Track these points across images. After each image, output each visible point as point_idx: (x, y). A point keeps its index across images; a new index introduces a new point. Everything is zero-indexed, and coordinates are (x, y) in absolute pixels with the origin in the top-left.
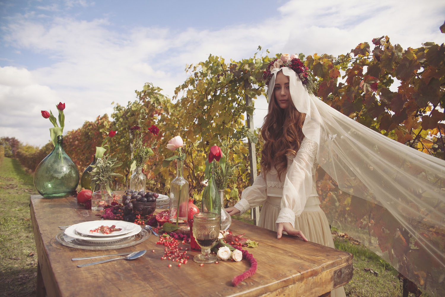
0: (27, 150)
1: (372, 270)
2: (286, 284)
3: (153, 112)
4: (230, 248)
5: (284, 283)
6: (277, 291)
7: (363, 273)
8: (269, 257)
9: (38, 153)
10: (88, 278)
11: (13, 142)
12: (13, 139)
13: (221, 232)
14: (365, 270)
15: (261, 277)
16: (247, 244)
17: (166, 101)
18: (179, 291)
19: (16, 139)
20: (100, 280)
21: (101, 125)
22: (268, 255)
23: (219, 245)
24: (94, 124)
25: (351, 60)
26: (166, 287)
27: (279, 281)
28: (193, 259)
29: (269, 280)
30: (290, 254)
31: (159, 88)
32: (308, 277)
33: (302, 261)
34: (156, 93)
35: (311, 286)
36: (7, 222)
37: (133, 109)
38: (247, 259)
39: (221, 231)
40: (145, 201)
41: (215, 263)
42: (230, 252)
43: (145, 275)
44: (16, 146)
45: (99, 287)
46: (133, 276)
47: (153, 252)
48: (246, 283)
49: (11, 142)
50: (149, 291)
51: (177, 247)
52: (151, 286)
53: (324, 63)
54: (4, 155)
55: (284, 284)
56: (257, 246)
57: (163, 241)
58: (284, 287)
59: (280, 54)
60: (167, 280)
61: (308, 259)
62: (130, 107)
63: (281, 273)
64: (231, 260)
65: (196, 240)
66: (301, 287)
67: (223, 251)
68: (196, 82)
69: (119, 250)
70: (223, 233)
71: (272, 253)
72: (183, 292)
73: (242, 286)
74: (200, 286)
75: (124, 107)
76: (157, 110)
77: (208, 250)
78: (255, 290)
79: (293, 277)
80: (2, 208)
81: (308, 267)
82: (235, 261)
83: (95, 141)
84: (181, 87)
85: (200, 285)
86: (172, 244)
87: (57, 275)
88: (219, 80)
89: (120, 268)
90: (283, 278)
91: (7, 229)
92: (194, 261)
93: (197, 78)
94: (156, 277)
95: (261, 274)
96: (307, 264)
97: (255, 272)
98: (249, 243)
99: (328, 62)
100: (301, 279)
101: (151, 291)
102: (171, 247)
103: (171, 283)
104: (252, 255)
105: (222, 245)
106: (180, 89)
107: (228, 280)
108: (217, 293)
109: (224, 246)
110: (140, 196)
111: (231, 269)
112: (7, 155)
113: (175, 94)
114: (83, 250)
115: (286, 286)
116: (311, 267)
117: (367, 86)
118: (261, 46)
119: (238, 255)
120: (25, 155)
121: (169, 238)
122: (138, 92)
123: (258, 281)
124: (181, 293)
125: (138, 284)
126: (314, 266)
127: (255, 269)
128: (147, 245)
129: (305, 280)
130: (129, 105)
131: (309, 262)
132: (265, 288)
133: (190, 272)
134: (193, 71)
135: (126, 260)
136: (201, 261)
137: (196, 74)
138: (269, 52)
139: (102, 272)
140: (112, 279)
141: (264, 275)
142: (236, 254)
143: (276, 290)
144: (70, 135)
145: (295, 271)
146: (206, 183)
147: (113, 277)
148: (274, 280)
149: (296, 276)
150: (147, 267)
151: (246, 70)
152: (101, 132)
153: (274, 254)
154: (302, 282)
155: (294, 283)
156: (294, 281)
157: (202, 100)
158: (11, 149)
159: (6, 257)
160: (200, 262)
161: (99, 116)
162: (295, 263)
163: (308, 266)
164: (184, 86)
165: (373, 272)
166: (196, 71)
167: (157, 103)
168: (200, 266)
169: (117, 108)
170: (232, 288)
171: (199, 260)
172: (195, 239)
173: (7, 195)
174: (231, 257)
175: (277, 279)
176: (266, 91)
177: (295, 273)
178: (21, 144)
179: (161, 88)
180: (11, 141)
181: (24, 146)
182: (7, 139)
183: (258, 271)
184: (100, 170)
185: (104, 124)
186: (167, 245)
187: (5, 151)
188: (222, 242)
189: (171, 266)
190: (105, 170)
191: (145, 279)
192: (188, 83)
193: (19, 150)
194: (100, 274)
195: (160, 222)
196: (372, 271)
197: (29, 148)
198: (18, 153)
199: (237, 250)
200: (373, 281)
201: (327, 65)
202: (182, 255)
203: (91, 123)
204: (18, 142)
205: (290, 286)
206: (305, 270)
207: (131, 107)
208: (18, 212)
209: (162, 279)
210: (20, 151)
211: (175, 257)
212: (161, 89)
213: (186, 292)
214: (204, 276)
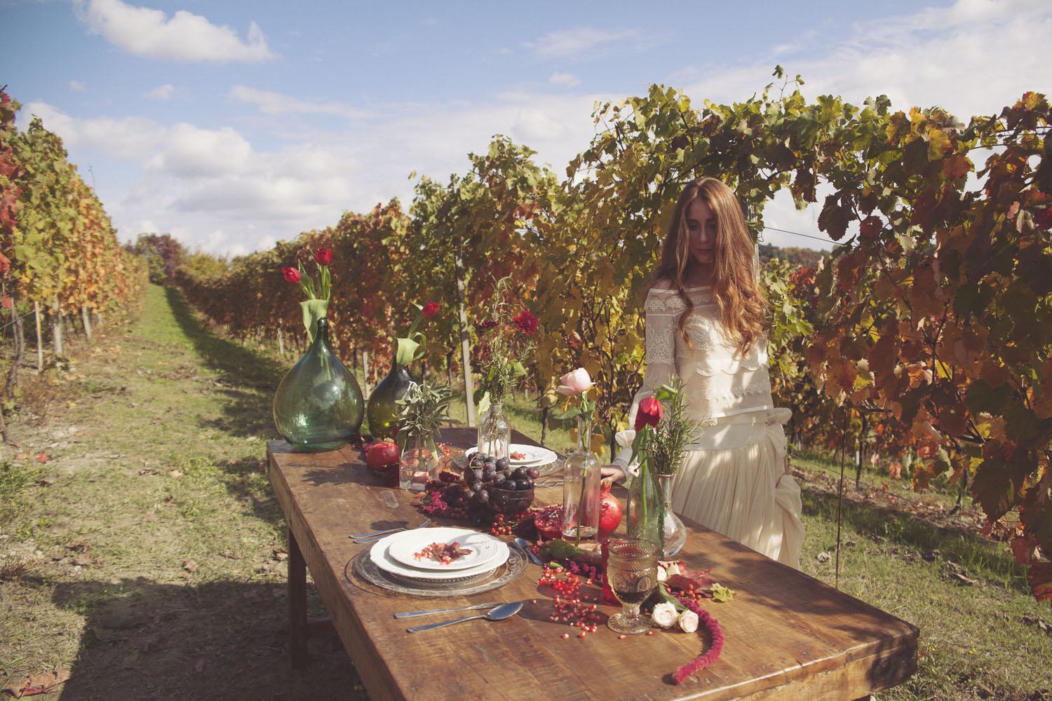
0: (199, 265)
1: (1043, 621)
2: (772, 684)
3: (513, 211)
4: (677, 606)
5: (767, 682)
6: (754, 695)
7: (1017, 627)
8: (751, 625)
9: (229, 279)
10: (430, 655)
11: (166, 247)
12: (166, 238)
13: (663, 566)
14: (1027, 620)
15: (726, 668)
16: (711, 593)
17: (546, 181)
18: (583, 687)
19: (172, 238)
20: (451, 661)
21: (384, 227)
22: (750, 621)
23: (657, 598)
24: (366, 222)
25: (1002, 133)
26: (562, 680)
27: (758, 679)
28: (607, 625)
29: (741, 675)
30: (793, 621)
31: (526, 149)
32: (815, 672)
33: (811, 639)
34: (520, 162)
35: (823, 688)
36: (196, 469)
37: (465, 196)
38: (707, 629)
39: (661, 563)
40: (513, 486)
41: (647, 634)
42: (676, 614)
43: (523, 654)
44: (172, 255)
45: (452, 674)
46: (504, 654)
47: (533, 603)
48: (698, 678)
49: (162, 245)
50: (533, 685)
51: (578, 593)
52: (536, 677)
53: (932, 139)
54: (148, 280)
55: (767, 684)
56: (731, 598)
57: (550, 577)
58: (767, 688)
59: (827, 96)
60: (561, 665)
61: (825, 635)
62: (455, 192)
63: (765, 662)
64: (676, 628)
65: (613, 590)
66: (800, 690)
67: (663, 611)
68: (619, 147)
69: (472, 598)
70: (666, 566)
71: (757, 617)
72: (589, 690)
73: (689, 684)
74: (617, 680)
75: (440, 186)
76: (523, 206)
77: (636, 609)
78: (713, 694)
79: (786, 673)
80: (179, 432)
81: (819, 654)
82: (684, 632)
83: (369, 265)
84: (582, 158)
85: (618, 677)
86: (567, 586)
87: (378, 646)
88: (675, 157)
89: (479, 637)
90: (766, 674)
91: (201, 486)
92: (608, 627)
93: (621, 136)
94: (542, 659)
95: (729, 663)
96: (819, 645)
97: (716, 658)
98: (716, 591)
99: (940, 138)
100: (802, 675)
101: (536, 685)
102: (567, 593)
103: (568, 673)
104: (716, 622)
105: (662, 600)
106: (580, 163)
107: (668, 671)
108: (646, 695)
109: (665, 602)
110: (502, 477)
111: (674, 648)
112: (155, 280)
113: (568, 176)
114: (410, 596)
115: (772, 688)
116: (823, 654)
117: (1025, 217)
118: (781, 66)
119: (690, 621)
120: (197, 281)
121: (563, 571)
122: (477, 157)
123: (720, 677)
124: (587, 692)
125: (513, 670)
126: (831, 652)
127: (719, 653)
128: (522, 588)
129: (810, 677)
130: (452, 184)
131: (824, 642)
132: (730, 690)
133: (601, 651)
134: (611, 121)
135: (488, 620)
136: (622, 628)
137: (619, 128)
138: (802, 83)
139: (451, 644)
140: (469, 659)
141: (732, 665)
142: (686, 620)
143: (752, 693)
144: (306, 244)
145: (793, 660)
146: (635, 471)
147: (472, 656)
148: (749, 677)
149: (792, 671)
150: (525, 636)
151: (742, 134)
152: (386, 246)
153: (760, 619)
154: (802, 681)
155: (788, 682)
156: (787, 679)
157: (634, 193)
158: (162, 263)
159: (213, 550)
160: (619, 631)
161: (380, 204)
162: (798, 642)
163: (820, 651)
164: (591, 156)
165: (1045, 627)
166: (621, 119)
167: (523, 189)
168: (619, 638)
169: (423, 187)
170: (671, 687)
171: (616, 626)
172: (610, 588)
173: (181, 398)
174: (678, 623)
175: (754, 675)
176: (793, 180)
177: (792, 665)
178: (185, 252)
179: (532, 149)
180: (161, 243)
181: (191, 256)
182: (152, 240)
183: (723, 656)
184: (416, 411)
185: (393, 225)
186: (558, 589)
187: (151, 268)
188: (663, 591)
189: (567, 636)
190: (425, 409)
191: (525, 661)
192: (598, 148)
193: (183, 267)
194: (449, 648)
195: (543, 532)
196: (1042, 625)
197: (203, 260)
198: (180, 273)
199: (689, 611)
200: (1040, 650)
201: (939, 145)
202: (586, 612)
203: (357, 218)
204: (177, 246)
205: (780, 688)
206: (811, 660)
207: (459, 190)
208: (212, 441)
209: (553, 664)
210: (184, 271)
211: (573, 618)
212: (533, 152)
213: (593, 690)
214: (626, 661)
